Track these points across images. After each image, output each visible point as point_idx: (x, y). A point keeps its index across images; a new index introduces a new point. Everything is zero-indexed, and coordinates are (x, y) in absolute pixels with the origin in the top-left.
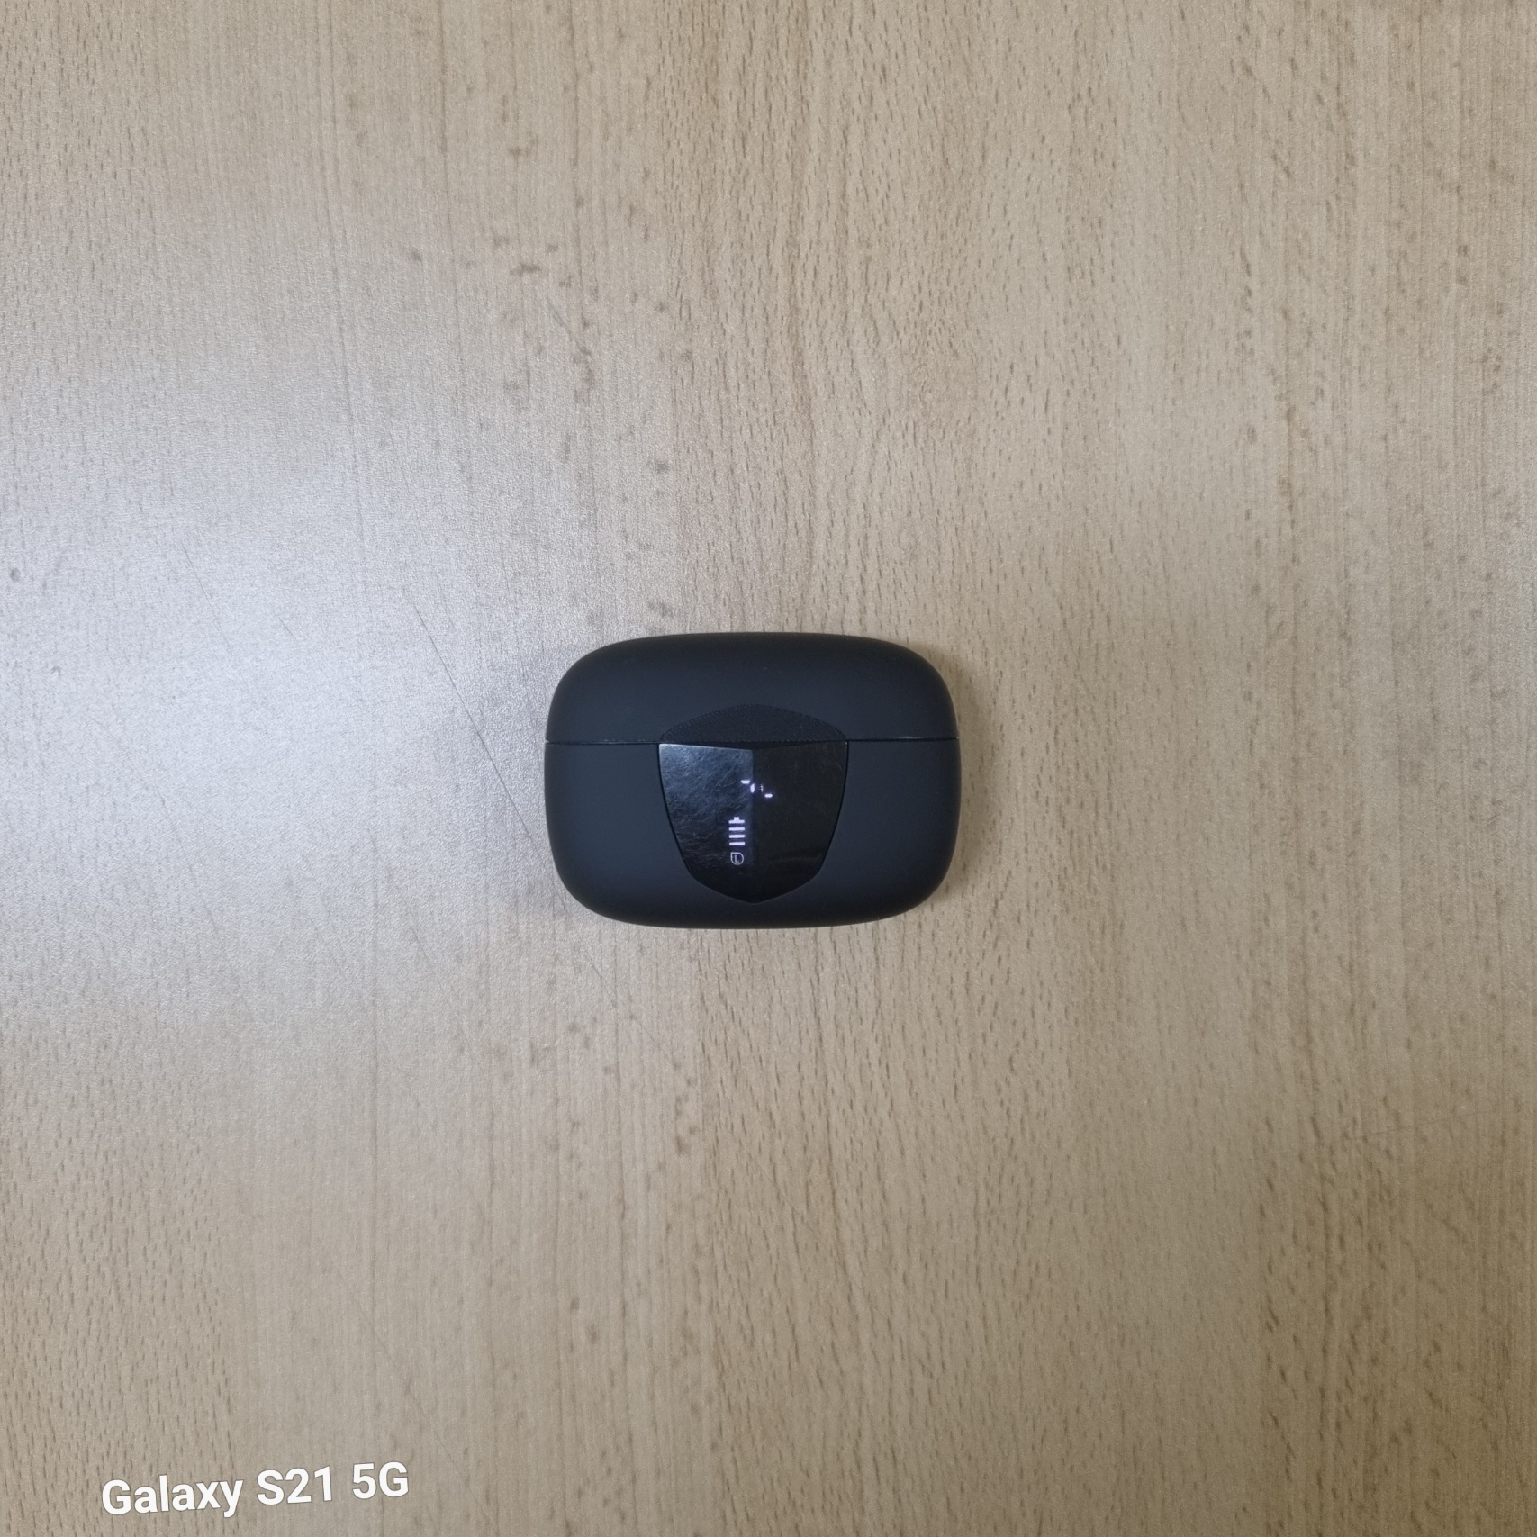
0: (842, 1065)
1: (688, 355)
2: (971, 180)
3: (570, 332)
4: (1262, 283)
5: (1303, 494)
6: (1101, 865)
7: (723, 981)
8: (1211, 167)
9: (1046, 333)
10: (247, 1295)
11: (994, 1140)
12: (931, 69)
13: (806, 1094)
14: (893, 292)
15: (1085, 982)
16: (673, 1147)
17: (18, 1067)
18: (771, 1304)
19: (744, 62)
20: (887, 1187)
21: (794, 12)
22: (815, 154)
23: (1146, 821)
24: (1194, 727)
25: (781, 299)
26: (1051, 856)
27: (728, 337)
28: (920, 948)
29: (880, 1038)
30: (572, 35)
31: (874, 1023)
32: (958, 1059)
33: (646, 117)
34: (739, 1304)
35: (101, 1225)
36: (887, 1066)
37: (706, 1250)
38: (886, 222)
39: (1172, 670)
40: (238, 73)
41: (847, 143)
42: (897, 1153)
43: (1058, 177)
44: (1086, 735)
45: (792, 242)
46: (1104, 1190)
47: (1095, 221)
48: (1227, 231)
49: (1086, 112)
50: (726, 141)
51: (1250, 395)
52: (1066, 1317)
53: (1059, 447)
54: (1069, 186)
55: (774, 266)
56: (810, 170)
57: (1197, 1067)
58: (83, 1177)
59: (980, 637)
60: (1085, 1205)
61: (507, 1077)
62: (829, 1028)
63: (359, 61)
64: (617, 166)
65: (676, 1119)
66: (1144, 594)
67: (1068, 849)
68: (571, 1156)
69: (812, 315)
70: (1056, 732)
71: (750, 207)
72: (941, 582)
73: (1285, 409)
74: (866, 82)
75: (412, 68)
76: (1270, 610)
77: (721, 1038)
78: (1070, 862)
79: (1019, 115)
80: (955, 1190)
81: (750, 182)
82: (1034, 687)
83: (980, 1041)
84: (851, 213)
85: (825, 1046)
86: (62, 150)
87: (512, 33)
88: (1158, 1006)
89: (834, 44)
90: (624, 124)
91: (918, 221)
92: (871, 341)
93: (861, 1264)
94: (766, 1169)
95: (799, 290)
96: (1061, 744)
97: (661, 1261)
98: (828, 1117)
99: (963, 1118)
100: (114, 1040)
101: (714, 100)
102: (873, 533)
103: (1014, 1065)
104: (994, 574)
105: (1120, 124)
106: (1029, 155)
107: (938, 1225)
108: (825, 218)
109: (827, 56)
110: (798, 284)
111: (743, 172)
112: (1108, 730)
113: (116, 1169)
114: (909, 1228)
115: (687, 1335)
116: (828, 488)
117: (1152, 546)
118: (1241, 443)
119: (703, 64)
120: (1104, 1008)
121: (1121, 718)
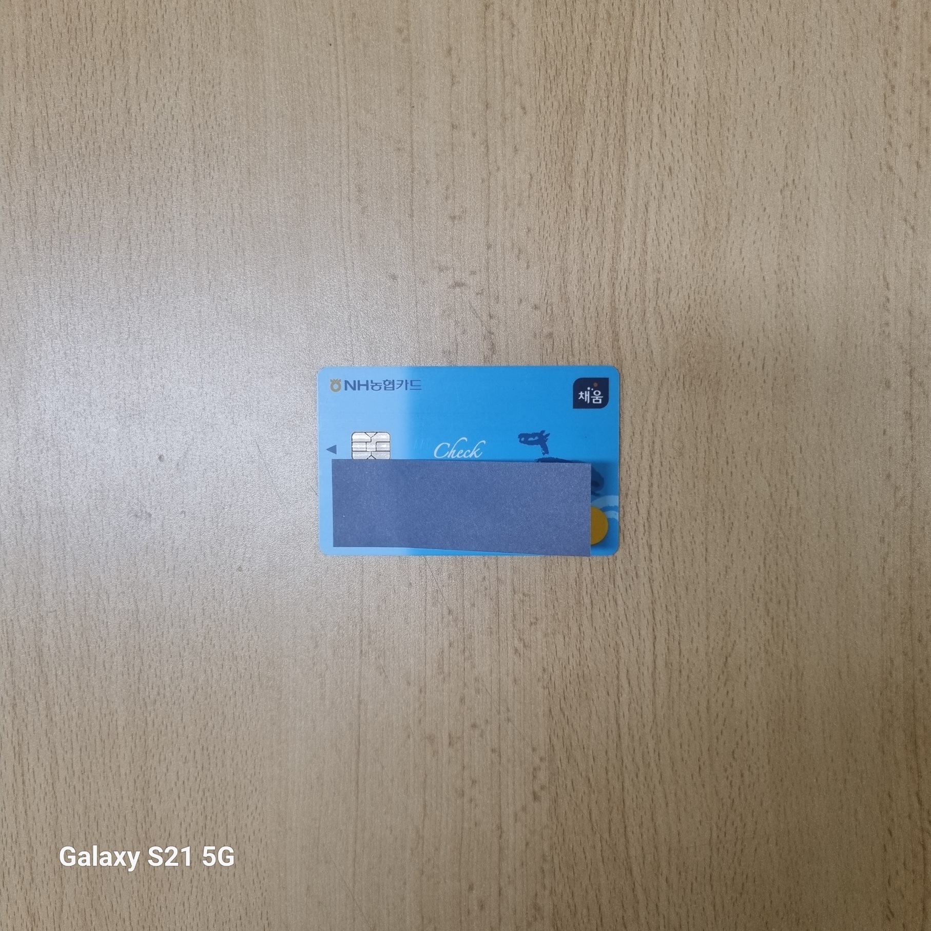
0: (632, 752)
1: (550, 335)
2: (721, 234)
3: (482, 321)
4: (896, 294)
5: (919, 419)
6: (790, 638)
7: (562, 701)
8: (866, 226)
9: (764, 323)
10: (282, 875)
11: (722, 799)
12: (698, 168)
13: (610, 768)
14: (672, 299)
15: (779, 708)
16: (531, 797)
17: (156, 739)
18: (587, 892)
19: (588, 165)
20: (657, 824)
21: (618, 136)
22: (629, 218)
23: (818, 613)
24: (849, 558)
25: (606, 302)
26: (760, 632)
27: (574, 324)
28: (680, 685)
29: (655, 737)
30: (488, 151)
31: (651, 728)
32: (701, 751)
33: (529, 197)
34: (568, 891)
35: (200, 832)
36: (659, 754)
37: (549, 858)
38: (670, 258)
39: (836, 524)
40: (295, 173)
41: (647, 211)
42: (664, 805)
43: (773, 231)
44: (783, 561)
45: (613, 270)
46: (789, 832)
47: (795, 258)
48: (875, 264)
49: (791, 194)
50: (576, 211)
51: (888, 361)
52: (764, 907)
53: (771, 392)
54: (780, 237)
55: (602, 284)
56: (625, 228)
57: (847, 760)
58: (190, 803)
59: (720, 502)
60: (777, 840)
61: (435, 753)
62: (625, 730)
63: (364, 165)
64: (512, 226)
65: (533, 781)
66: (820, 477)
67: (770, 628)
68: (471, 800)
69: (625, 313)
70: (765, 559)
71: (589, 249)
72: (698, 469)
73: (909, 369)
74: (659, 176)
75: (394, 169)
76: (897, 489)
77: (560, 734)
78: (772, 636)
79: (751, 196)
80: (698, 828)
81: (589, 236)
82: (752, 532)
83: (715, 740)
84: (649, 253)
85: (622, 740)
86: (194, 217)
87: (452, 149)
88: (823, 723)
89: (641, 154)
90: (516, 202)
91: (688, 258)
92: (659, 327)
93: (641, 870)
94: (586, 812)
95: (617, 297)
96: (767, 566)
97: (523, 864)
98: (623, 782)
99: (703, 786)
100: (210, 724)
101: (570, 187)
102: (657, 441)
103: (735, 756)
104: (730, 464)
105: (812, 200)
106: (756, 219)
107: (687, 848)
108: (633, 256)
109: (637, 161)
110: (617, 294)
111: (586, 229)
112: (796, 559)
113: (209, 799)
114: (670, 850)
115: (537, 908)
116: (632, 413)
117: (825, 450)
118: (881, 389)
119: (563, 166)
120: (791, 724)
121: (804, 551)
